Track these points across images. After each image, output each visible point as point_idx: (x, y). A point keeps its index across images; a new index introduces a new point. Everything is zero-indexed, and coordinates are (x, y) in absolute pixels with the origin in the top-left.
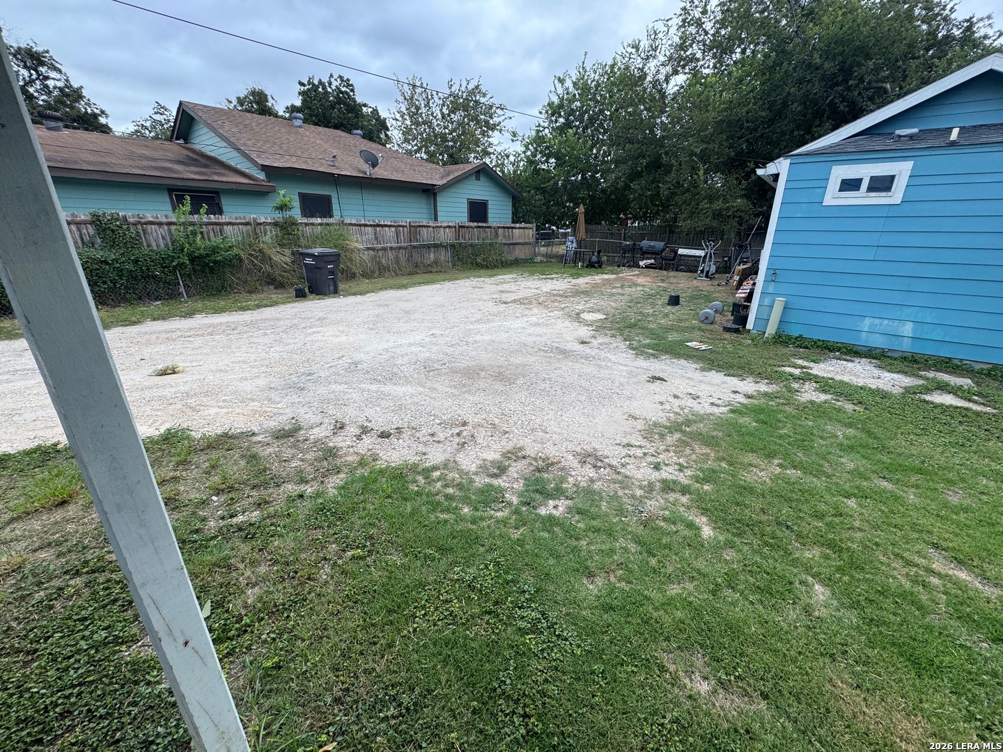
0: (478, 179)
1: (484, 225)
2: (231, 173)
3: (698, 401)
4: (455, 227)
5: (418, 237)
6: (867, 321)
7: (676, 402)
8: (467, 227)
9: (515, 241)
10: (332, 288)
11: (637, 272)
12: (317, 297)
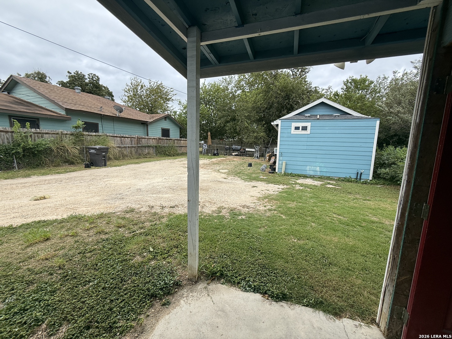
0: (165, 120)
1: (169, 138)
2: (45, 111)
3: (269, 191)
4: (157, 139)
5: (141, 143)
6: (308, 167)
7: (263, 192)
8: (162, 139)
9: (182, 145)
10: (103, 164)
11: (232, 157)
12: (97, 167)
